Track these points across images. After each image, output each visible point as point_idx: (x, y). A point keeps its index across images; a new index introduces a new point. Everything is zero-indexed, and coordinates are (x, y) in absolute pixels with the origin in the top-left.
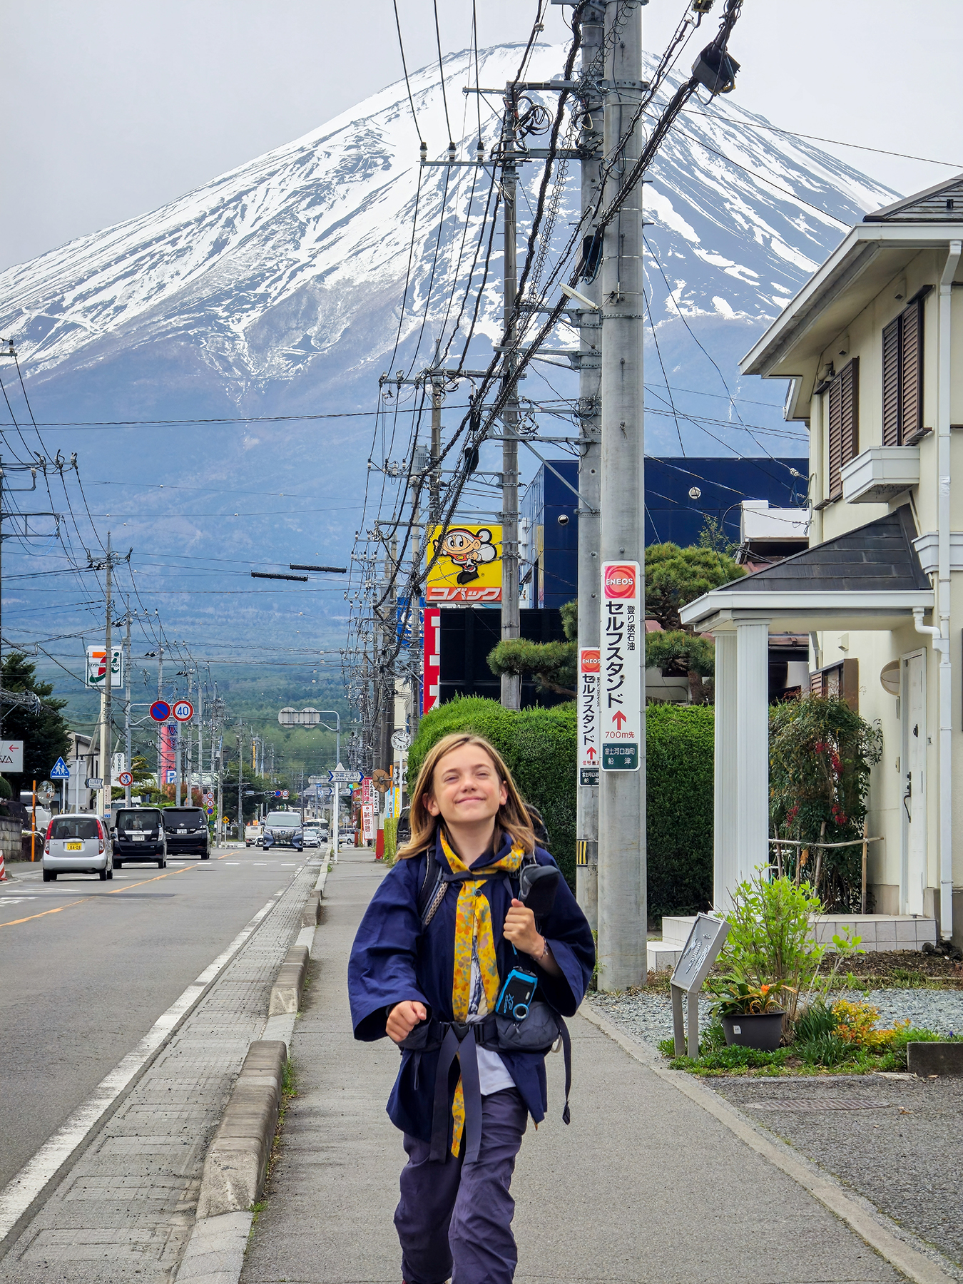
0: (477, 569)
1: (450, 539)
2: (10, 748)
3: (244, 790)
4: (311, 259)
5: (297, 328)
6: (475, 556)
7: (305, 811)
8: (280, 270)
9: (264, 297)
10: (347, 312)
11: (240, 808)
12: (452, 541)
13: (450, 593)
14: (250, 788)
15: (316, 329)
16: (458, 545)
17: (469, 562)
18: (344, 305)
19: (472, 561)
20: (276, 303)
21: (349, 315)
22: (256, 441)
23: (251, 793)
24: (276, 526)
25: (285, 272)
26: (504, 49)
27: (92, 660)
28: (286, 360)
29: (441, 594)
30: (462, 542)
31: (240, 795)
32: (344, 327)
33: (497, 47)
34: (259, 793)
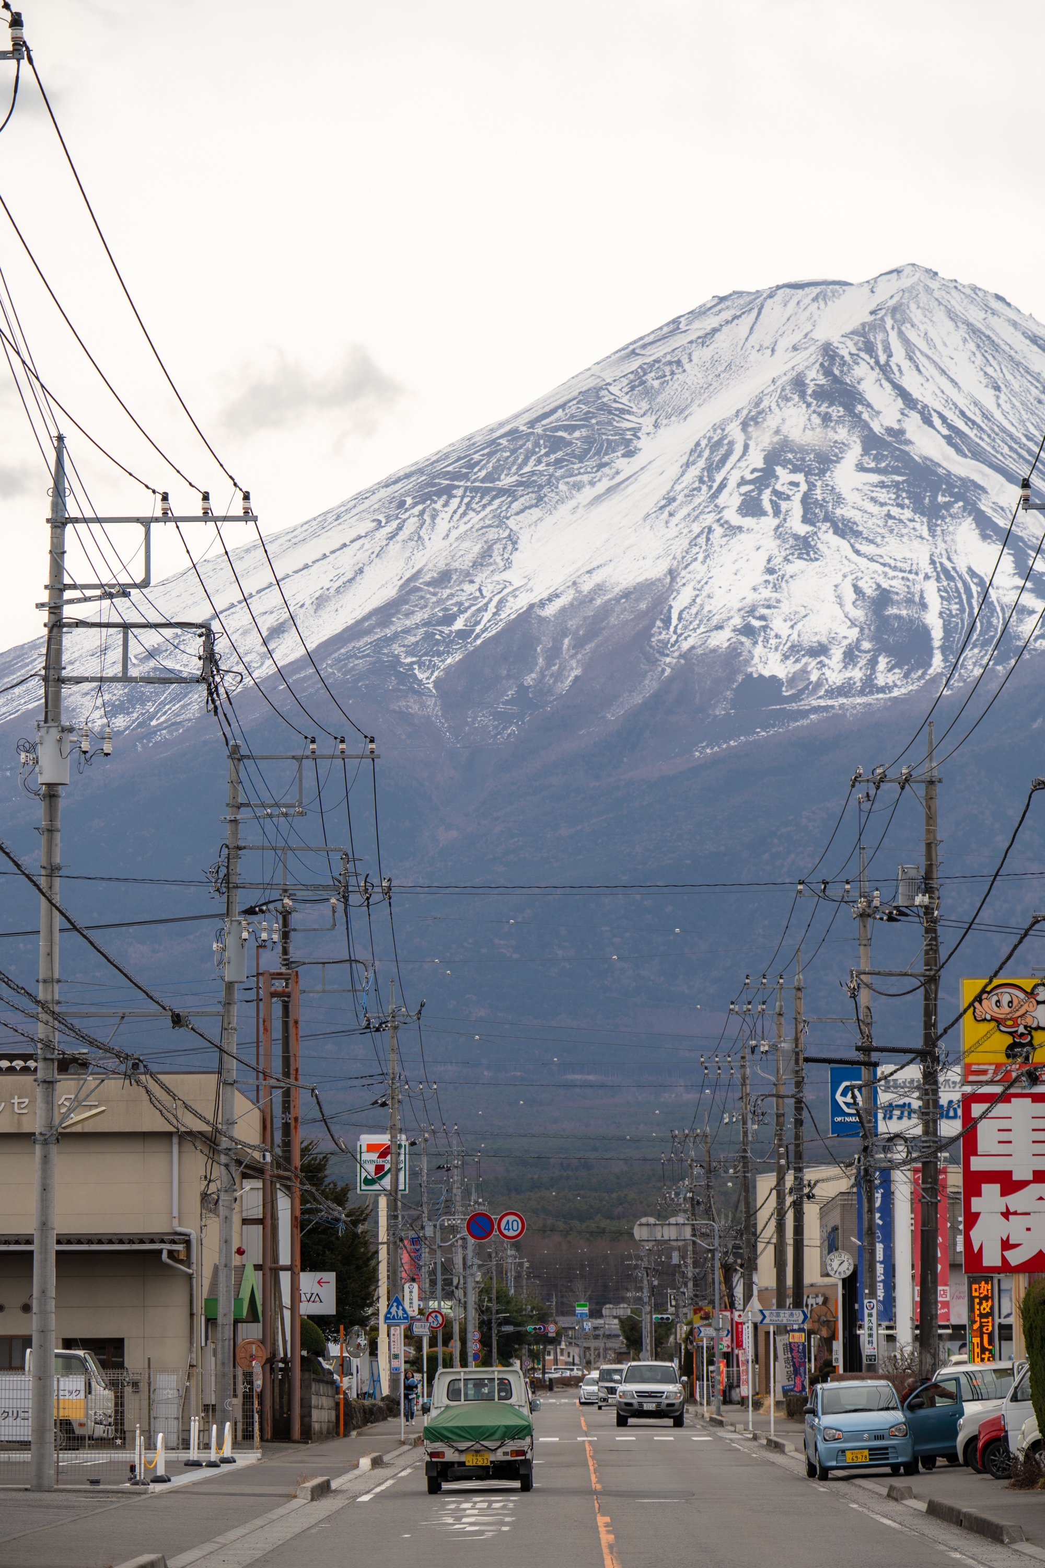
0: (1032, 1038)
1: (995, 998)
2: (319, 1282)
3: (500, 1325)
4: (526, 580)
5: (509, 677)
6: (1029, 1021)
7: (558, 1351)
8: (483, 597)
9: (463, 635)
10: (576, 654)
11: (495, 1350)
12: (998, 1001)
13: (995, 1073)
14: (507, 1321)
15: (533, 675)
16: (1006, 1006)
17: (1021, 1029)
18: (573, 643)
19: (1026, 1027)
20: (479, 642)
21: (579, 656)
22: (454, 834)
23: (509, 1329)
24: (484, 951)
25: (491, 600)
26: (788, 290)
27: (367, 1156)
28: (494, 719)
29: (984, 1072)
30: (1011, 1002)
31: (494, 1332)
32: (573, 674)
33: (779, 287)
34: (519, 1329)
